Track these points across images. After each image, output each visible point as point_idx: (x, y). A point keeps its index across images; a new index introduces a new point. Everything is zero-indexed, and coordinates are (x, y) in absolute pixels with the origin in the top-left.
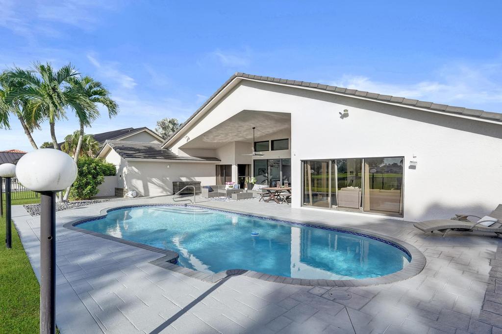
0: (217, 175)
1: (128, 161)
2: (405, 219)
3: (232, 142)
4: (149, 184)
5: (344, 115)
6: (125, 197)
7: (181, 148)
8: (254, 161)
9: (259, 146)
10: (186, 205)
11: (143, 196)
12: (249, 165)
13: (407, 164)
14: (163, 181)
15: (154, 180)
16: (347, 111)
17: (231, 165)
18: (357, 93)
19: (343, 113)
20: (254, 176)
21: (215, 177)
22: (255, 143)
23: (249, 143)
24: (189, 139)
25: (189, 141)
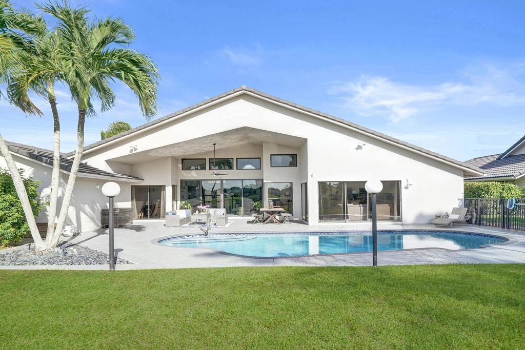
0: (132, 199)
2: (403, 222)
3: (166, 158)
4: (81, 214)
7: (107, 162)
8: (182, 181)
13: (403, 185)
14: (93, 209)
15: (87, 208)
17: (165, 186)
20: (181, 200)
21: (131, 203)
22: (182, 160)
23: (178, 160)
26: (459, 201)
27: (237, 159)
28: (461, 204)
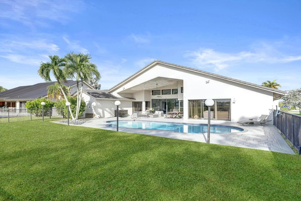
0: (133, 107)
1: (96, 100)
2: (231, 122)
3: (142, 91)
4: (105, 111)
5: (207, 82)
6: (94, 118)
7: (118, 93)
8: (152, 100)
9: (154, 92)
10: (134, 120)
11: (102, 118)
12: (149, 102)
13: (232, 102)
14: (111, 110)
15: (107, 109)
16: (209, 81)
17: (142, 102)
18: (214, 75)
19: (207, 81)
20: (152, 107)
21: (132, 108)
22: (152, 91)
23: (150, 91)
24: (125, 88)
25: (124, 90)
26: (270, 111)
27: (173, 89)
28: (271, 112)
